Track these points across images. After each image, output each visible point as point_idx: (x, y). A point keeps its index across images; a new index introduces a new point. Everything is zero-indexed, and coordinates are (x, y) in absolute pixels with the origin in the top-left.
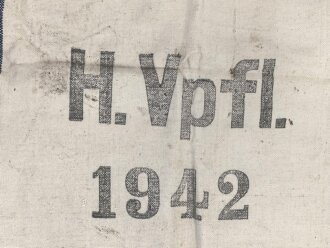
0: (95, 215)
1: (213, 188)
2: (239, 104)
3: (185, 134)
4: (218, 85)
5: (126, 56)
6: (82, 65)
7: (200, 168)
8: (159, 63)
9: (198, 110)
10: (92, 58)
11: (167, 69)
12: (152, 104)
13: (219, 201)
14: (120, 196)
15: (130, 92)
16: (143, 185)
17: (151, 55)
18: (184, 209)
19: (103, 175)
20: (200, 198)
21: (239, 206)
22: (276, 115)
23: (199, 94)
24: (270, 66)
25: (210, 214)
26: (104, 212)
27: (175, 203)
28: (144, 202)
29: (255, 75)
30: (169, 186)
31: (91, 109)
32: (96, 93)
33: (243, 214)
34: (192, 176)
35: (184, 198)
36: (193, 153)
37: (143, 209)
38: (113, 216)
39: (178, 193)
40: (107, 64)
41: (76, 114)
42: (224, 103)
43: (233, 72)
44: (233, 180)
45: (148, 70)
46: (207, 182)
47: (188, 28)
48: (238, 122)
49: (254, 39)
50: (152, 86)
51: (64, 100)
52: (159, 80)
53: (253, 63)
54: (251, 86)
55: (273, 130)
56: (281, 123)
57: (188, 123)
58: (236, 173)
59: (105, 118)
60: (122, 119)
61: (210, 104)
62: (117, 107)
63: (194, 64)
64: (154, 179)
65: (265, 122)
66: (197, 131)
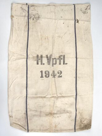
0: (41, 77)
1: (57, 73)
2: (60, 61)
3: (53, 66)
4: (57, 59)
5: (44, 55)
6: (38, 57)
7: (55, 70)
8: (49, 56)
9: (54, 62)
10: (40, 56)
11: (50, 57)
12: (48, 62)
13: (58, 75)
14: (44, 75)
15: (45, 60)
17: (47, 55)
18: (53, 76)
19: (42, 72)
20: (55, 75)
21: (61, 75)
22: (65, 63)
23: (54, 60)
24: (64, 56)
25: (56, 77)
26: (42, 77)
27: (52, 75)
28: (47, 75)
29: (62, 57)
31: (40, 63)
32: (40, 61)
33: (61, 77)
34: (54, 72)
35: (53, 75)
36: (54, 68)
37: (47, 76)
38: (43, 77)
39: (52, 74)
40: (42, 57)
41: (38, 64)
42: (58, 61)
43: (59, 57)
44: (60, 72)
45: (47, 57)
46: (56, 72)
47: (52, 51)
48: (60, 64)
49: (62, 52)
50: (48, 59)
51: (36, 62)
52: (49, 58)
53: (62, 56)
54: (62, 59)
55: (65, 65)
56: (66, 64)
57: (53, 64)
58: (60, 71)
59: (41, 64)
60: (44, 64)
61: (56, 61)
62: (43, 62)
63: (54, 56)
64: (48, 72)
65: (64, 64)
66: (54, 65)
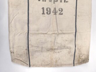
16: (49, 10)
30: (52, 10)
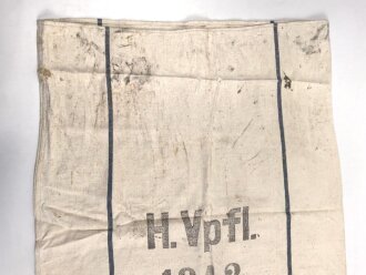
2: (232, 230)
3: (207, 249)
4: (221, 222)
5: (174, 213)
6: (152, 221)
7: (215, 265)
8: (191, 215)
9: (212, 236)
10: (157, 217)
11: (195, 217)
12: (189, 236)
15: (178, 232)
17: (186, 212)
22: (251, 233)
23: (213, 228)
24: (246, 213)
29: (239, 215)
31: (159, 242)
32: (161, 235)
34: (211, 269)
36: (211, 258)
40: (165, 220)
41: (151, 246)
42: (225, 230)
43: (228, 215)
44: (232, 268)
45: (186, 219)
46: (219, 271)
47: (204, 196)
48: (232, 239)
49: (237, 197)
50: (188, 228)
51: (146, 239)
52: (191, 222)
53: (238, 209)
54: (237, 220)
55: (250, 241)
56: (254, 237)
57: (208, 243)
58: (234, 264)
59: (166, 246)
60: (174, 245)
61: (218, 232)
62: (172, 239)
63: (209, 214)
64: (193, 274)
65: (246, 237)
66: (213, 247)
